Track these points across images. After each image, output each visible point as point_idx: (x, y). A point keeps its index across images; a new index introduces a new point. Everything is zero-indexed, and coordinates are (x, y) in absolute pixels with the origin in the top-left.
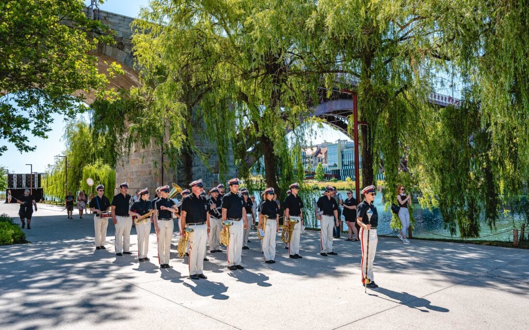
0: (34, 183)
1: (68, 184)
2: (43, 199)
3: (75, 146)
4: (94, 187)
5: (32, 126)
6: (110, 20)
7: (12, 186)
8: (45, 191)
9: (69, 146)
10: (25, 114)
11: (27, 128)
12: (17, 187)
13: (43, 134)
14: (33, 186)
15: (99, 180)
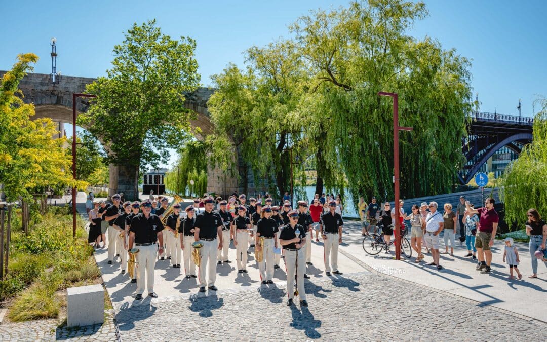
0: (159, 181)
1: (180, 183)
2: (165, 192)
3: (184, 157)
4: (195, 185)
5: (162, 158)
6: (200, 91)
7: (146, 183)
8: (166, 186)
9: (179, 158)
10: (158, 152)
11: (159, 160)
12: (150, 183)
13: (166, 162)
14: (159, 183)
15: (198, 180)
